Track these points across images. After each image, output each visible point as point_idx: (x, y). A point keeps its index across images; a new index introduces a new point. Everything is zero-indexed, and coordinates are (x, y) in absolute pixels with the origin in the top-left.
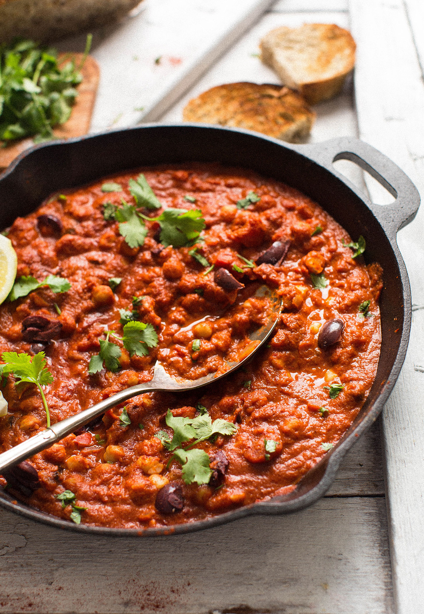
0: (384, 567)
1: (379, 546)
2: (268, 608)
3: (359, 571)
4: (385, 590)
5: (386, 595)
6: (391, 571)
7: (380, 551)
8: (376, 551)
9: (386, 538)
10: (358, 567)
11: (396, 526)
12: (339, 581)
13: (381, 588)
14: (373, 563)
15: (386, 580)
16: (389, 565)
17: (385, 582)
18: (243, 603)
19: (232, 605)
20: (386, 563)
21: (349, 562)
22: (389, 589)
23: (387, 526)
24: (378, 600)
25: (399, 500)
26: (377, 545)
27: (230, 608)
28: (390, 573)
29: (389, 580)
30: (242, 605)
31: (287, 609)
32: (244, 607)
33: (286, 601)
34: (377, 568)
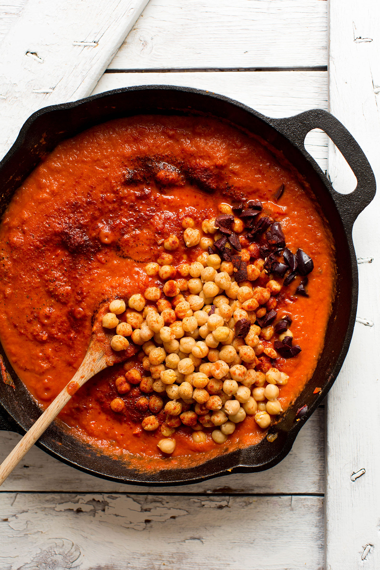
0: (320, 460)
1: (318, 445)
2: (242, 488)
3: (303, 463)
4: (320, 476)
5: (320, 480)
6: (324, 463)
7: (318, 448)
8: (316, 449)
9: (323, 439)
10: (302, 460)
11: (330, 448)
12: (289, 470)
13: (317, 475)
14: (313, 458)
15: (321, 469)
16: (323, 459)
17: (320, 471)
18: (226, 485)
19: (218, 486)
20: (321, 457)
21: (297, 457)
22: (322, 475)
23: (324, 430)
24: (314, 483)
25: (333, 428)
26: (316, 444)
27: (218, 488)
28: (323, 464)
29: (323, 469)
30: (226, 486)
31: (255, 489)
32: (226, 487)
33: (254, 484)
34: (315, 460)
